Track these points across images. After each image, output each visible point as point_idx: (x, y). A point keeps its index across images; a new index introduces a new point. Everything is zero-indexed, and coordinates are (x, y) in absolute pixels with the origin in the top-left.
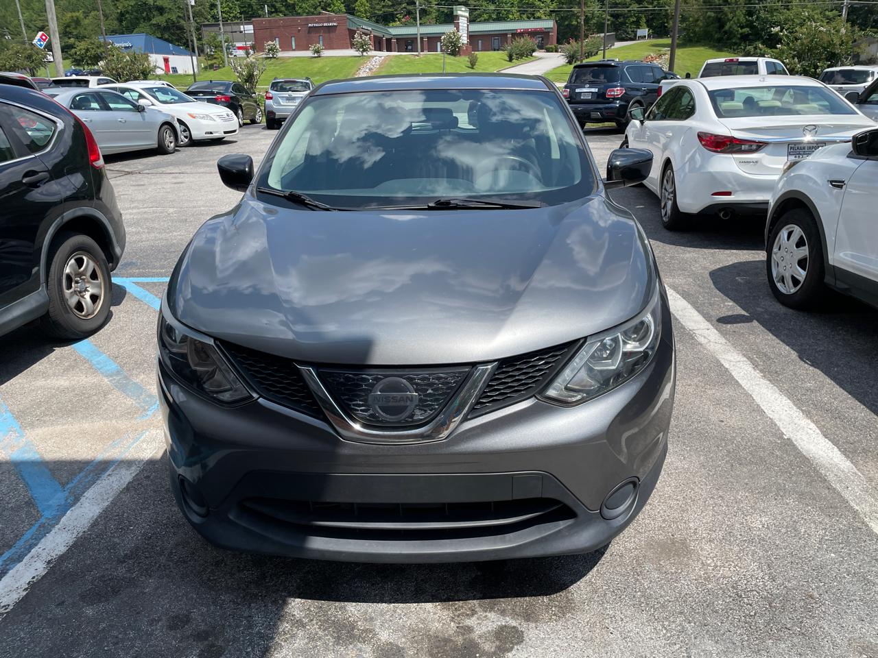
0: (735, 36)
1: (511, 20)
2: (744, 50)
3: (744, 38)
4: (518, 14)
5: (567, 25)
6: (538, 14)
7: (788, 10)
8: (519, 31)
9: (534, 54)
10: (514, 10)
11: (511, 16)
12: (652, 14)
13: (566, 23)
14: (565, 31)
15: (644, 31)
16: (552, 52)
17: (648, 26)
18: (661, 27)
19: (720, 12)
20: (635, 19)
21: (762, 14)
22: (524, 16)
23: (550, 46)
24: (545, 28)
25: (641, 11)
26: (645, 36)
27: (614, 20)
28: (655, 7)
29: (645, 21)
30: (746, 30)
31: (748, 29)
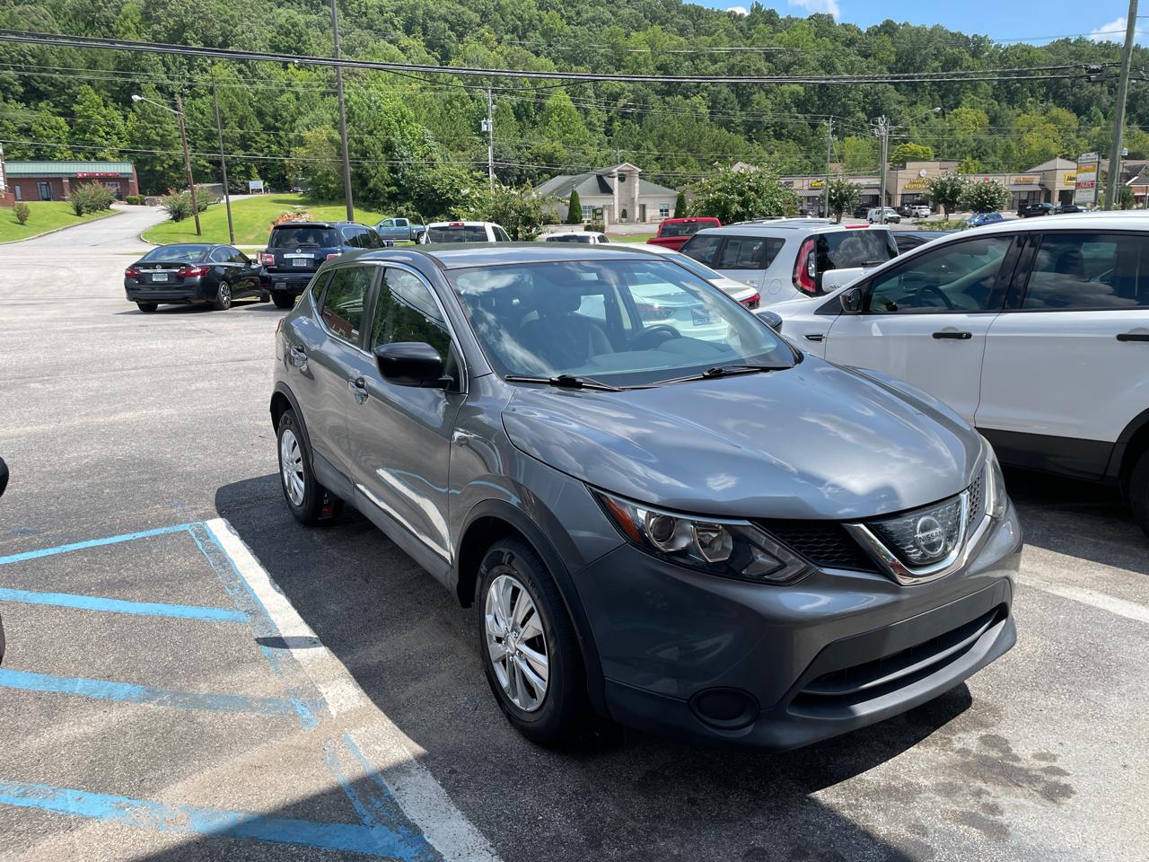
0: (382, 195)
1: (59, 160)
2: (395, 210)
3: (393, 197)
4: (69, 152)
5: (149, 171)
6: (101, 154)
7: (434, 168)
8: (80, 175)
9: (111, 206)
10: (62, 147)
11: (58, 155)
12: (263, 164)
13: (147, 168)
14: (148, 178)
15: (257, 183)
16: (137, 204)
17: (262, 178)
18: (278, 180)
19: (359, 167)
20: (243, 169)
21: (408, 172)
22: (81, 156)
23: (133, 197)
24: (121, 174)
25: (249, 159)
26: (261, 190)
27: (214, 167)
28: (266, 156)
29: (256, 171)
30: (393, 188)
31: (395, 188)
